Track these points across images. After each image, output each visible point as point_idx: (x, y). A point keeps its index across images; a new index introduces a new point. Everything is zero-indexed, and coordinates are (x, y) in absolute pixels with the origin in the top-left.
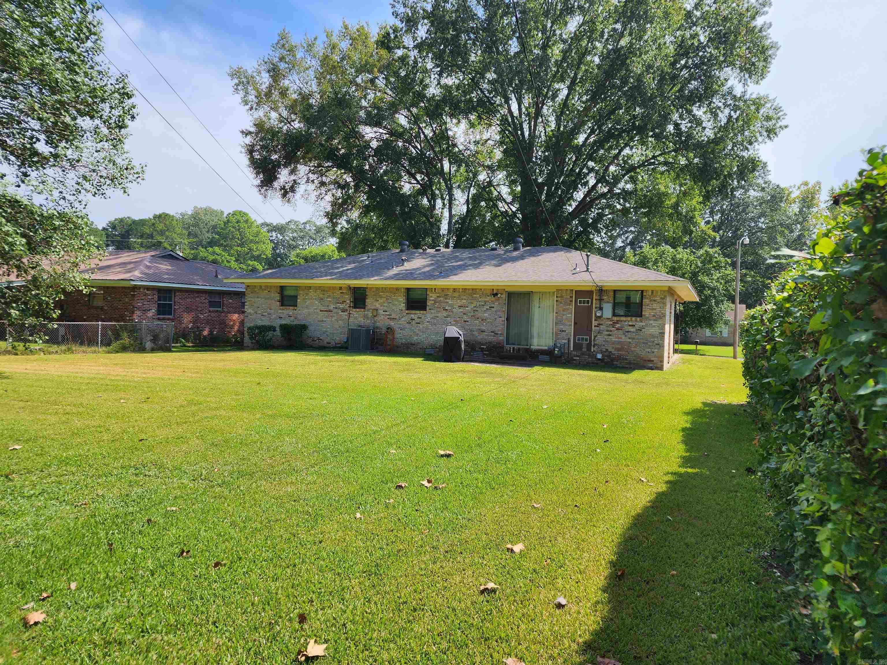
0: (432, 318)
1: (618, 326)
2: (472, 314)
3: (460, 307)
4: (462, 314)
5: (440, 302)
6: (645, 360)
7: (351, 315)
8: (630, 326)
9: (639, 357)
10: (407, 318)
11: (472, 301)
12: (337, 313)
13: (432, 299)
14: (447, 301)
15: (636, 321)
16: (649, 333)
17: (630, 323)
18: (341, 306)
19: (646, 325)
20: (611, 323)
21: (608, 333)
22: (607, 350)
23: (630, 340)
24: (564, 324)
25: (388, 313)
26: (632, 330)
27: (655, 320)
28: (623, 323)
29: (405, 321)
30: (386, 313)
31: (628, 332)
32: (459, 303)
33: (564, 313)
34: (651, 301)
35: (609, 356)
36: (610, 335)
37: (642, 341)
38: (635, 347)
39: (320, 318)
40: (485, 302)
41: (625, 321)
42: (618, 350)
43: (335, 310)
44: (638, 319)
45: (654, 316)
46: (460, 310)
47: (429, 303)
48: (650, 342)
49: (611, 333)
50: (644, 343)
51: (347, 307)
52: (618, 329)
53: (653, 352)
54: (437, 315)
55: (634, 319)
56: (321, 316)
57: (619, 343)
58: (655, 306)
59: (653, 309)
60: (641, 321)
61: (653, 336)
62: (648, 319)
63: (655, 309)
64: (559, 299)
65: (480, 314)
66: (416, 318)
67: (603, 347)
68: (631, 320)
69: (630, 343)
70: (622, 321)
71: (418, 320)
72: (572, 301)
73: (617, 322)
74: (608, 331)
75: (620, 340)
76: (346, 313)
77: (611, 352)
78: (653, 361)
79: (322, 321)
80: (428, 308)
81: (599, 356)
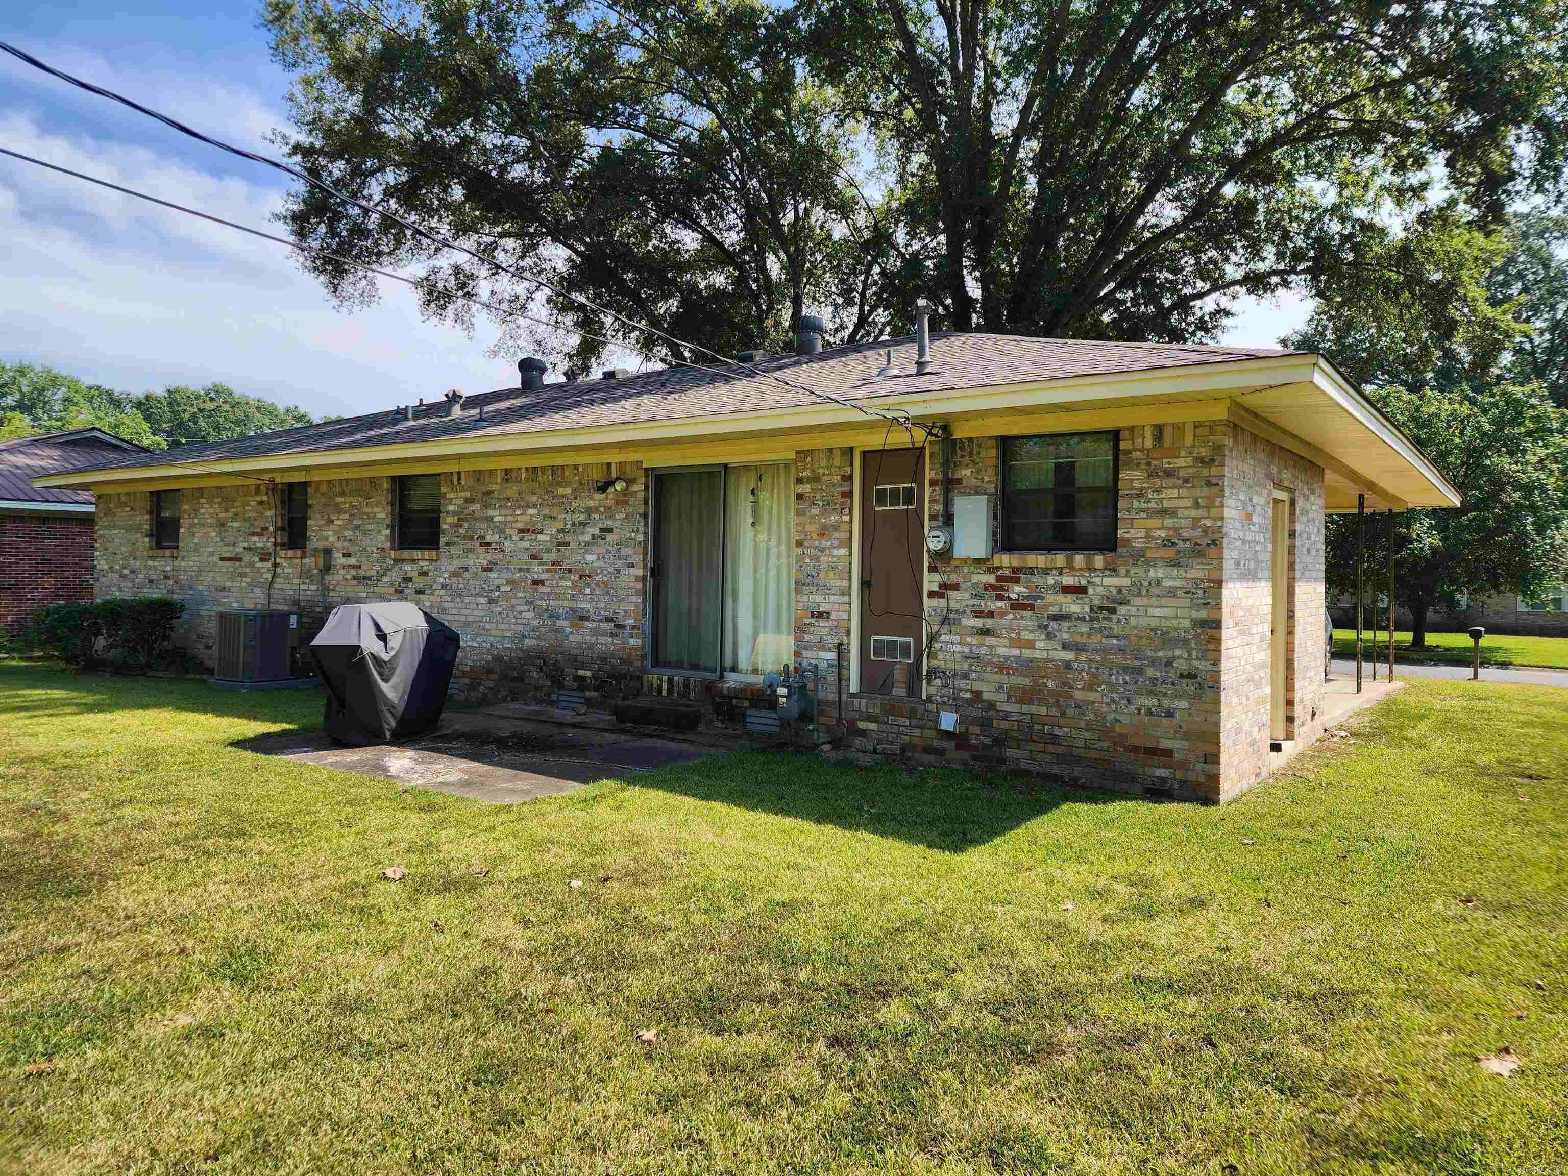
0: (455, 575)
1: (1017, 591)
2: (553, 556)
3: (523, 531)
4: (526, 557)
5: (473, 516)
6: (1135, 749)
7: (278, 570)
8: (1067, 590)
9: (1107, 733)
10: (395, 576)
11: (555, 511)
12: (251, 564)
13: (451, 508)
14: (491, 512)
15: (1091, 569)
16: (1144, 622)
17: (1068, 581)
18: (259, 543)
19: (1137, 589)
20: (991, 579)
21: (978, 623)
22: (977, 694)
23: (1069, 656)
24: (825, 589)
25: (353, 561)
26: (1075, 609)
27: (1175, 564)
28: (1037, 579)
29: (392, 584)
30: (350, 561)
31: (1056, 618)
32: (523, 517)
33: (826, 543)
34: (1152, 475)
35: (985, 724)
36: (986, 632)
37: (1118, 659)
38: (1090, 687)
40: (589, 511)
41: (1046, 571)
42: (1023, 696)
43: (247, 557)
44: (1099, 560)
45: (1168, 543)
46: (526, 544)
47: (447, 522)
48: (1154, 662)
49: (989, 623)
50: (1125, 669)
51: (270, 545)
52: (1016, 606)
53: (1170, 714)
54: (466, 562)
55: (1079, 559)
57: (1026, 666)
58: (1172, 496)
59: (1163, 512)
60: (1112, 569)
61: (1166, 638)
62: (1139, 557)
63: (1173, 513)
64: (806, 488)
65: (572, 558)
66: (415, 574)
67: (962, 684)
68: (1071, 567)
69: (1068, 666)
70: (1031, 571)
71: (419, 582)
72: (850, 494)
73: (1015, 575)
74: (979, 614)
75: (1027, 653)
77: (992, 705)
78: (1169, 753)
80: (443, 540)
81: (948, 721)
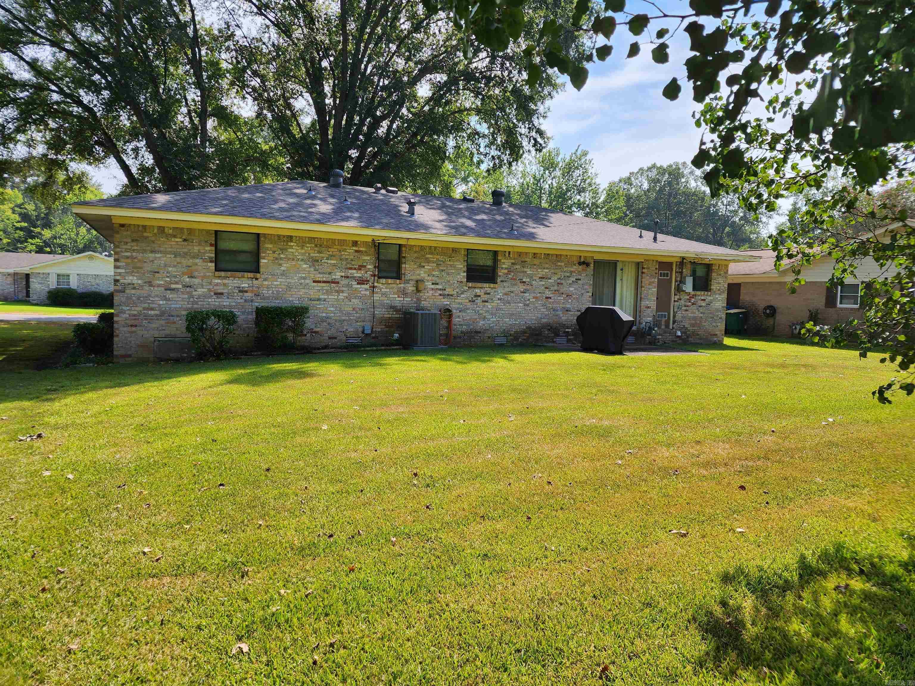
0: (505, 294)
1: (694, 300)
2: (556, 288)
3: (542, 278)
4: (542, 288)
5: (516, 271)
7: (376, 290)
8: (702, 300)
9: (707, 332)
10: (469, 294)
11: (556, 271)
12: (349, 286)
13: (504, 266)
14: (525, 270)
16: (715, 307)
18: (358, 274)
19: (714, 300)
22: (685, 326)
23: (702, 315)
24: (650, 300)
25: (440, 287)
26: (703, 304)
27: (720, 294)
28: (697, 297)
29: (467, 298)
30: (437, 287)
31: (700, 306)
32: (542, 272)
33: (650, 287)
34: (717, 275)
35: (686, 333)
36: (686, 310)
38: (705, 322)
39: (313, 294)
40: (571, 272)
41: (700, 296)
42: (693, 325)
43: (344, 282)
44: (708, 293)
45: (719, 290)
46: (543, 283)
47: (501, 272)
48: (715, 316)
49: (687, 308)
50: (711, 317)
51: (368, 275)
52: (693, 304)
53: (718, 326)
54: (512, 289)
55: (705, 293)
56: (315, 291)
57: (694, 318)
58: (720, 280)
59: (719, 283)
60: (710, 295)
61: (717, 310)
62: (714, 293)
64: (645, 270)
65: (564, 289)
66: (482, 294)
67: (682, 324)
69: (701, 318)
70: (697, 295)
71: (486, 297)
72: (657, 273)
73: (694, 297)
74: (685, 306)
75: (694, 315)
76: (367, 286)
77: (687, 328)
78: (717, 335)
79: (319, 300)
80: (499, 280)
81: (679, 333)
